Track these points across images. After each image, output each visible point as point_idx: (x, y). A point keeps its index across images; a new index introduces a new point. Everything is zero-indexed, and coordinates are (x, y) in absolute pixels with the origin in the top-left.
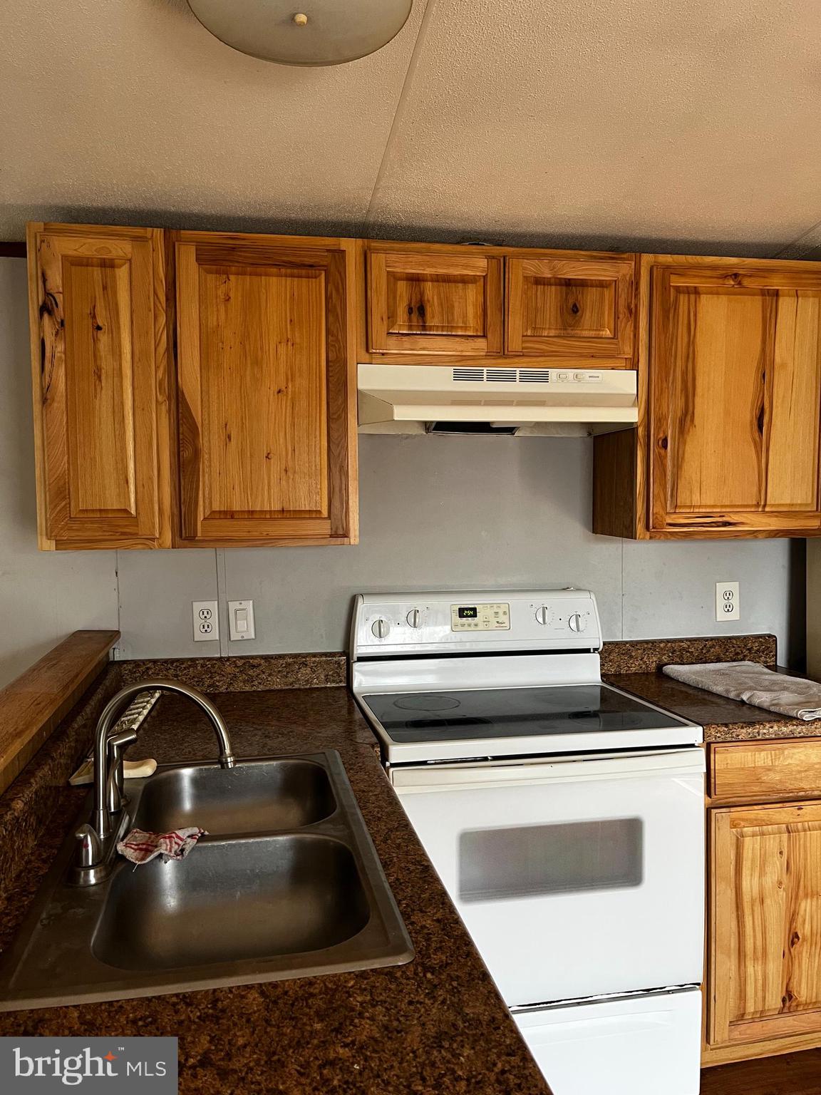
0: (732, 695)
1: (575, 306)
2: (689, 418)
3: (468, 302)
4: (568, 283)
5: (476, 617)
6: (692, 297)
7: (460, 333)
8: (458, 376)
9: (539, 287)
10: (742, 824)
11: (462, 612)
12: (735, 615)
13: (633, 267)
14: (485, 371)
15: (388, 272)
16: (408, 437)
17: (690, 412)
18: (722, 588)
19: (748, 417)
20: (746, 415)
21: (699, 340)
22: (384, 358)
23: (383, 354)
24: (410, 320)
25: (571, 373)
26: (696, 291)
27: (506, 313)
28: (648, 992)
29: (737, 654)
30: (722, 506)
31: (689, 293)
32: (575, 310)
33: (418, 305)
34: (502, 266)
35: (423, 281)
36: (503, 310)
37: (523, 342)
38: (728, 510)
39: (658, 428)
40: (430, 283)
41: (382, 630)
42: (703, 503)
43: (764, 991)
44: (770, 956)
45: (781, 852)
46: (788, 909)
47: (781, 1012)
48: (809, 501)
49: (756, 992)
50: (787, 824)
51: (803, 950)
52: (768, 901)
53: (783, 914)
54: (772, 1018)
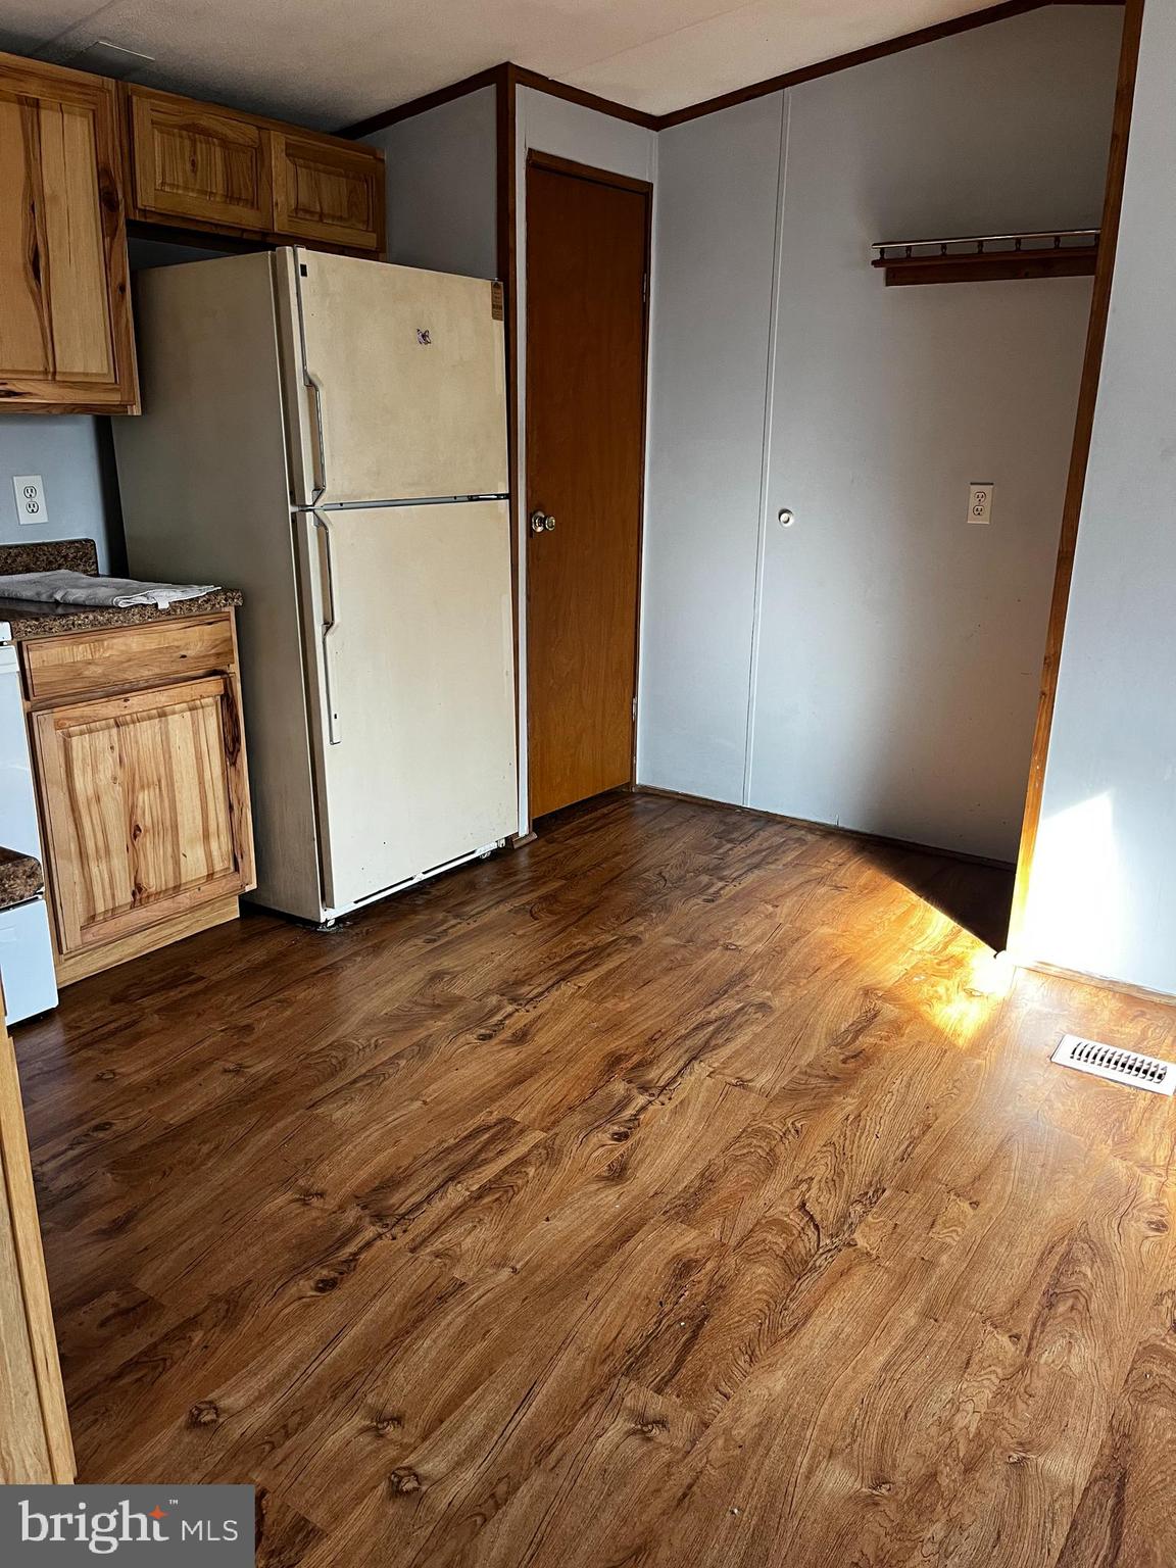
0: (44, 597)
10: (68, 723)
12: (42, 517)
18: (20, 482)
19: (20, 258)
20: (18, 256)
43: (112, 888)
44: (114, 854)
45: (112, 748)
46: (126, 802)
47: (133, 906)
48: (106, 371)
49: (104, 892)
50: (115, 718)
51: (146, 841)
52: (104, 799)
53: (122, 807)
54: (125, 913)
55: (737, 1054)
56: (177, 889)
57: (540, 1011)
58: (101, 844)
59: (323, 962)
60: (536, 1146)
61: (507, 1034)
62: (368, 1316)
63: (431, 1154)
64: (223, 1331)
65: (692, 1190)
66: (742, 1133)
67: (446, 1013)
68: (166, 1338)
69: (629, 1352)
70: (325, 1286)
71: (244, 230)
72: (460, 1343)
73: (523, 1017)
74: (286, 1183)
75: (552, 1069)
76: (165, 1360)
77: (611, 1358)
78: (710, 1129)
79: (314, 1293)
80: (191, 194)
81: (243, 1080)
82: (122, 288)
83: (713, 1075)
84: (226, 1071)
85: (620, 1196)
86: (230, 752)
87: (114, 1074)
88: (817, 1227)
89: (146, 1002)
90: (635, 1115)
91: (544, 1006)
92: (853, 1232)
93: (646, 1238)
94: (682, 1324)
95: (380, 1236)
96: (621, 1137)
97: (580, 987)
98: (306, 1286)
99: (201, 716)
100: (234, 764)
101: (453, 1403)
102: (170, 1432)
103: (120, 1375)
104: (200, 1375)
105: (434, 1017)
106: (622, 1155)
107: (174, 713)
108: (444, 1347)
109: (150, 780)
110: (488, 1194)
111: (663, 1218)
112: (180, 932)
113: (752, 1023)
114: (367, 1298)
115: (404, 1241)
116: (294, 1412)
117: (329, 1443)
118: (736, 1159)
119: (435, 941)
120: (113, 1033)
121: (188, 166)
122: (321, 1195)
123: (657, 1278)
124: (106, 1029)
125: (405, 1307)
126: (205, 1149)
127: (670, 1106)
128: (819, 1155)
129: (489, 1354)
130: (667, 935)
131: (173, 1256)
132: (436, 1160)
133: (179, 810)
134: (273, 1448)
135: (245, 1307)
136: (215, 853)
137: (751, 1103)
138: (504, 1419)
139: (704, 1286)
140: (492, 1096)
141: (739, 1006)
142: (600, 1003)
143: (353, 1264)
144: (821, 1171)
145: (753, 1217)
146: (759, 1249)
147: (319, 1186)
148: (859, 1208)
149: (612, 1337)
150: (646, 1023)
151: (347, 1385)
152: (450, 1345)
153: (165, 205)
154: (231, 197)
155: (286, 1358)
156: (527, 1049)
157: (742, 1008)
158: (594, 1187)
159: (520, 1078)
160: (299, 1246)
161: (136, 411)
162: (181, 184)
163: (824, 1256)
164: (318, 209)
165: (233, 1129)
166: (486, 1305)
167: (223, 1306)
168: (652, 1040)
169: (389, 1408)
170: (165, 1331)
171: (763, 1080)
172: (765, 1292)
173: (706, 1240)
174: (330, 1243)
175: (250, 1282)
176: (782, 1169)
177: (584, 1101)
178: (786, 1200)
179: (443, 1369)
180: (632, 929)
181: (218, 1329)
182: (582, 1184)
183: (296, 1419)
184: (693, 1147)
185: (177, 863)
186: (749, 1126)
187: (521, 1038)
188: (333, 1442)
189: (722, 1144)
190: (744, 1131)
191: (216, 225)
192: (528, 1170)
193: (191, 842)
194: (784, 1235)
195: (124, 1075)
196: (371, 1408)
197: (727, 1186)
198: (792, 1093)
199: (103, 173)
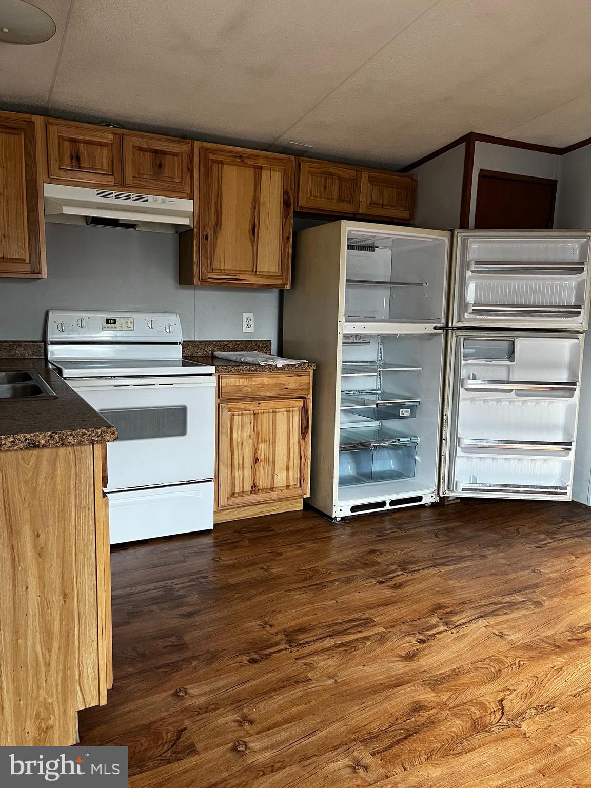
0: (238, 360)
1: (160, 164)
2: (219, 226)
3: (103, 157)
4: (156, 152)
5: (115, 323)
6: (220, 165)
7: (100, 172)
8: (99, 195)
9: (141, 152)
10: (233, 410)
11: (108, 321)
12: (251, 330)
13: (190, 146)
14: (114, 193)
15: (59, 136)
16: (77, 226)
17: (219, 222)
18: (245, 316)
19: (248, 227)
20: (247, 226)
21: (223, 188)
22: (58, 181)
23: (58, 179)
24: (72, 163)
25: (159, 198)
26: (222, 163)
27: (124, 164)
28: (189, 483)
29: (252, 348)
30: (236, 271)
31: (218, 164)
32: (160, 166)
33: (76, 155)
34: (121, 139)
35: (79, 142)
36: (122, 162)
37: (133, 180)
38: (238, 273)
39: (203, 230)
40: (82, 144)
41: (63, 328)
42: (226, 268)
43: (243, 483)
44: (246, 468)
45: (251, 423)
46: (254, 447)
47: (251, 493)
48: (277, 271)
49: (239, 483)
50: (254, 411)
51: (261, 465)
52: (245, 444)
53: (251, 449)
54: (247, 495)
55: (508, 621)
56: (272, 489)
57: (413, 577)
58: (241, 462)
59: (326, 535)
60: (377, 634)
61: (391, 583)
62: (264, 678)
63: (328, 624)
64: (205, 665)
65: (444, 675)
66: (488, 658)
67: (368, 568)
68: (183, 660)
69: (368, 733)
70: (253, 661)
71: (345, 213)
72: (294, 703)
73: (404, 578)
74: (260, 617)
75: (404, 603)
76: (178, 668)
77: (358, 733)
78: (471, 651)
79: (247, 663)
80: (322, 200)
81: (266, 573)
82: (288, 238)
83: (487, 627)
84: (262, 568)
85: (405, 667)
86: (303, 432)
87: (220, 559)
88: (503, 713)
89: (247, 535)
90: (435, 634)
91: (417, 575)
92: (522, 721)
93: (408, 688)
94: (402, 731)
95: (286, 649)
96: (421, 641)
97: (440, 571)
98: (245, 659)
99: (291, 415)
100: (304, 438)
101: (277, 725)
102: (164, 694)
103: (160, 668)
104: (188, 677)
105: (362, 568)
106: (417, 649)
107: (279, 412)
108: (287, 701)
109: (266, 439)
110: (342, 647)
111: (422, 683)
112: (275, 510)
113: (525, 609)
114: (266, 671)
115: (295, 654)
116: (213, 704)
117: (219, 721)
118: (477, 669)
119: (381, 536)
120: (227, 544)
121: (322, 189)
122: (271, 626)
123: (401, 708)
124: (226, 542)
125: (280, 680)
126: (237, 596)
127: (456, 635)
128: (526, 680)
129: (305, 711)
130: (503, 558)
131: (202, 632)
132: (328, 626)
133: (276, 454)
134: (198, 714)
135: (218, 658)
136: (291, 477)
137: (501, 645)
138: (295, 739)
139: (423, 720)
140: (368, 607)
141: (523, 600)
142: (446, 580)
143: (268, 657)
144: (522, 688)
145: (469, 698)
146: (464, 712)
147: (274, 622)
148: (533, 711)
149: (364, 724)
150: (464, 595)
151: (239, 702)
152: (290, 702)
153: (310, 205)
154: (340, 199)
155: (222, 683)
156: (397, 592)
157: (524, 601)
158: (395, 659)
159: (387, 603)
160: (251, 643)
161: (289, 287)
162: (318, 196)
163: (498, 727)
164: (381, 202)
165: (252, 591)
166: (315, 691)
167: (210, 655)
168: (464, 603)
169: (251, 717)
170: (185, 657)
171: (514, 637)
172: (454, 732)
173: (437, 700)
174: (264, 646)
175: (225, 650)
176: (499, 681)
177: (413, 621)
178: (493, 696)
179: (280, 710)
180: (485, 552)
181: (203, 663)
182: (389, 656)
183: (213, 707)
184: (456, 656)
185: (273, 478)
186: (494, 656)
187: (397, 586)
188: (221, 721)
189: (474, 660)
190: (489, 657)
191: (333, 211)
192: (367, 643)
193: (280, 470)
194: (482, 711)
195: (223, 560)
196: (244, 714)
197: (465, 679)
198: (528, 647)
199: (286, 193)
